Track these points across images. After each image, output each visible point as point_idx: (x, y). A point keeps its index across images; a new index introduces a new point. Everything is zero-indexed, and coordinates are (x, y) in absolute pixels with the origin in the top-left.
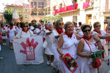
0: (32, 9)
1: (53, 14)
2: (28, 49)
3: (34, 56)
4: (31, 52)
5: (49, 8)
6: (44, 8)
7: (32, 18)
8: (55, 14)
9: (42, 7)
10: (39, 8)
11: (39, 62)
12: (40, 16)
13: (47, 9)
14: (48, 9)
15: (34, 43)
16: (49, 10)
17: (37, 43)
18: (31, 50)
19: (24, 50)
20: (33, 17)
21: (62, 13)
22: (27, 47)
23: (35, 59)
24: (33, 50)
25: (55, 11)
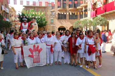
0: (58, 10)
1: (91, 17)
2: (34, 54)
3: (39, 59)
4: (36, 56)
5: (86, 7)
6: (78, 8)
7: (59, 23)
8: (96, 16)
9: (75, 7)
10: (70, 9)
11: (43, 64)
12: (71, 20)
13: (82, 9)
14: (84, 9)
15: (39, 49)
16: (86, 11)
17: (41, 49)
18: (37, 55)
19: (31, 55)
20: (61, 23)
21: (107, 13)
22: (34, 52)
23: (39, 62)
24: (38, 54)
25: (94, 12)
